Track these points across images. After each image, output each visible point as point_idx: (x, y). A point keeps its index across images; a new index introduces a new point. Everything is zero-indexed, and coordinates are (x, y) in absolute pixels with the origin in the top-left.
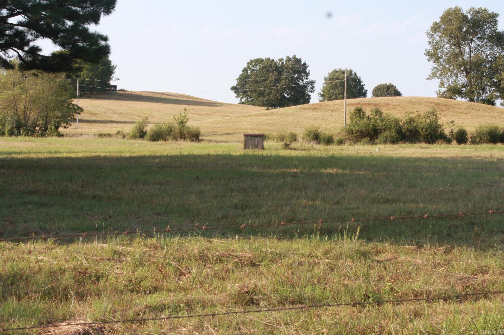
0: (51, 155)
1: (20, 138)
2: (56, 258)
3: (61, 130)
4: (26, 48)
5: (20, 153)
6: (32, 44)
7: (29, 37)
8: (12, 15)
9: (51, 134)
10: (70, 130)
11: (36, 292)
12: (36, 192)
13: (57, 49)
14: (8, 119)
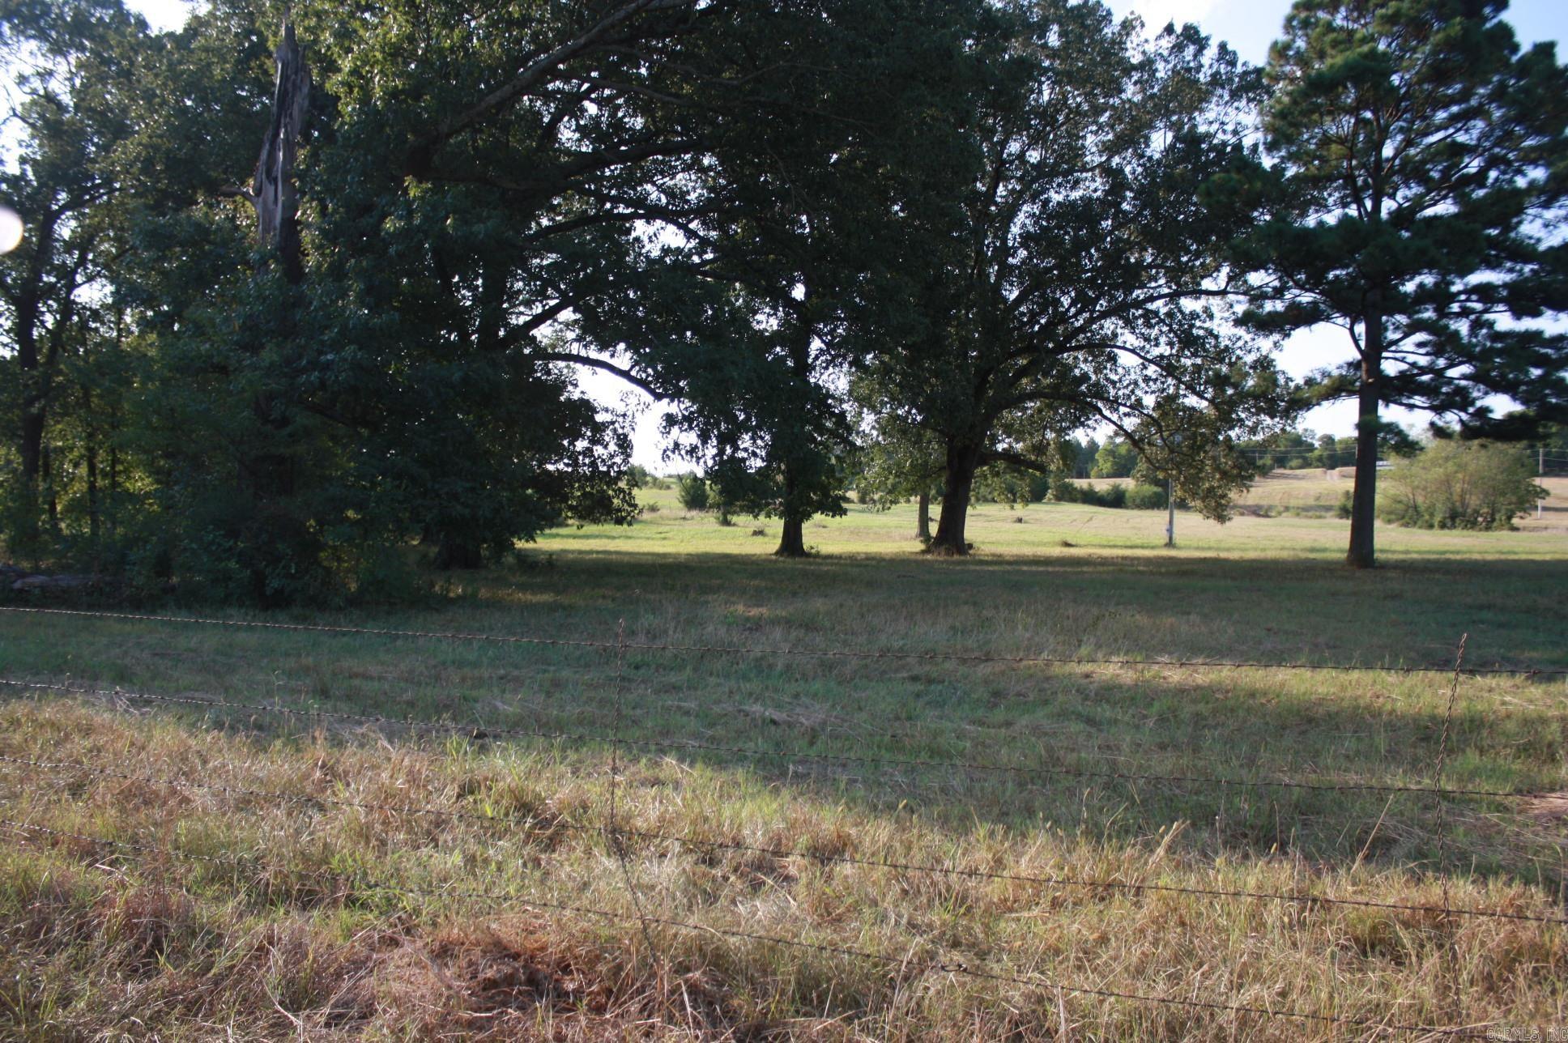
0: (1503, 557)
1: (1454, 532)
2: (1531, 701)
3: (1515, 521)
4: (1471, 410)
5: (1458, 552)
6: (1479, 404)
7: (1475, 394)
8: (1451, 366)
9: (1501, 527)
10: (1529, 521)
11: (1505, 747)
12: (1489, 607)
13: (1517, 407)
14: (1439, 505)
